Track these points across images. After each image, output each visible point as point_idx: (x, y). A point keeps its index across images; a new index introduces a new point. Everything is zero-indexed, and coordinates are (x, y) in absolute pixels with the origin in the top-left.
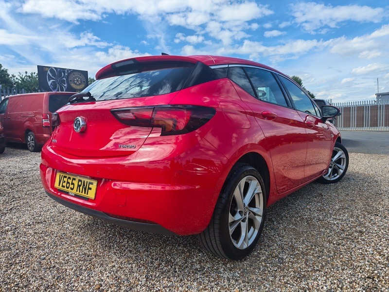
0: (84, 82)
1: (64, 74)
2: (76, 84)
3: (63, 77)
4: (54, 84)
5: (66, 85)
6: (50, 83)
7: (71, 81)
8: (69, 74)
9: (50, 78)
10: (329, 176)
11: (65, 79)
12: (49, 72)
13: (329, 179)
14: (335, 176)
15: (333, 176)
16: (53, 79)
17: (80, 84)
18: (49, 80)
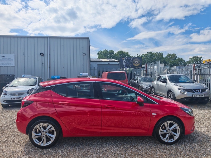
0: (140, 62)
1: (131, 60)
2: (136, 64)
3: (130, 61)
4: (126, 65)
5: (131, 65)
6: (124, 64)
7: (133, 62)
8: (133, 60)
9: (125, 62)
10: (167, 139)
11: (131, 62)
12: (124, 60)
13: (166, 141)
14: (171, 140)
15: (170, 140)
16: (126, 63)
17: (137, 64)
18: (124, 63)
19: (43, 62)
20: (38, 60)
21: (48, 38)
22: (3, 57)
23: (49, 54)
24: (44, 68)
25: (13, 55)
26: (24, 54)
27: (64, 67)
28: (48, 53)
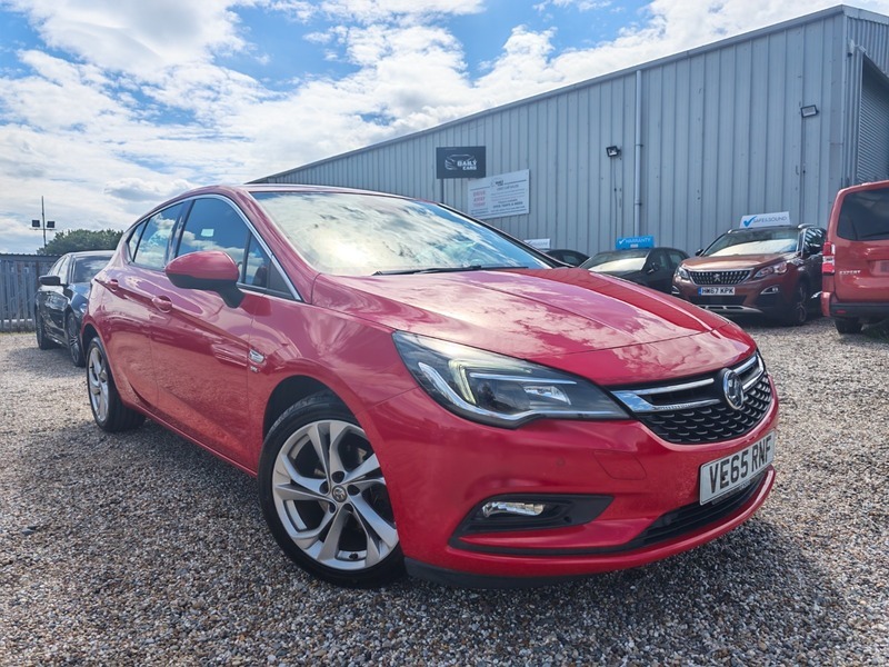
19: (619, 186)
20: (600, 178)
21: (639, 73)
22: (500, 183)
23: (641, 146)
24: (619, 210)
25: (524, 174)
26: (557, 164)
27: (701, 198)
28: (638, 142)
